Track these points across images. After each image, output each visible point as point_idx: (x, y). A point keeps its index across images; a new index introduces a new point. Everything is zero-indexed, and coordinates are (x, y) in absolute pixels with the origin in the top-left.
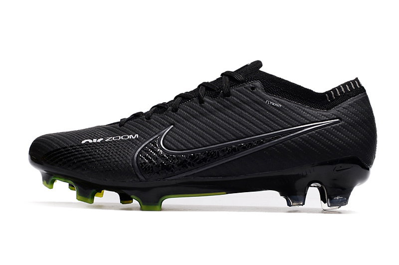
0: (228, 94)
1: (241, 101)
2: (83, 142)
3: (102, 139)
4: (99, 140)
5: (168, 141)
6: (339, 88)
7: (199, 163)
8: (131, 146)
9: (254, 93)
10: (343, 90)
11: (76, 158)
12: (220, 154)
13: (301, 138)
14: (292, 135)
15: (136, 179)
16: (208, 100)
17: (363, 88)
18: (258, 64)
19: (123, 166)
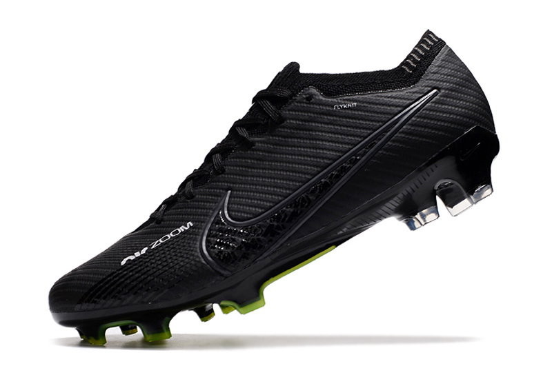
0: (282, 120)
1: (302, 121)
2: (123, 263)
3: (147, 248)
4: (144, 251)
5: (235, 211)
6: (414, 51)
7: (290, 221)
8: (190, 238)
9: (313, 104)
10: (421, 52)
11: (126, 286)
12: (311, 198)
13: (402, 132)
14: (389, 133)
15: (218, 278)
16: (256, 139)
17: (440, 40)
18: (293, 68)
19: (194, 268)
